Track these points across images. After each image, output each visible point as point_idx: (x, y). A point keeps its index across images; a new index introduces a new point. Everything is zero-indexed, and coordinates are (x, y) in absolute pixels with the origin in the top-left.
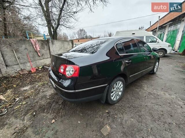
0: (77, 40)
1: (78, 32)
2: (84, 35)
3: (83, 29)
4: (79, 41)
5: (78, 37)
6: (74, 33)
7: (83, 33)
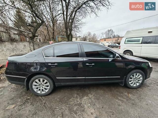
0: (104, 40)
1: (106, 32)
2: (111, 34)
3: (111, 30)
4: (105, 40)
5: (105, 37)
6: (102, 34)
7: (110, 33)
